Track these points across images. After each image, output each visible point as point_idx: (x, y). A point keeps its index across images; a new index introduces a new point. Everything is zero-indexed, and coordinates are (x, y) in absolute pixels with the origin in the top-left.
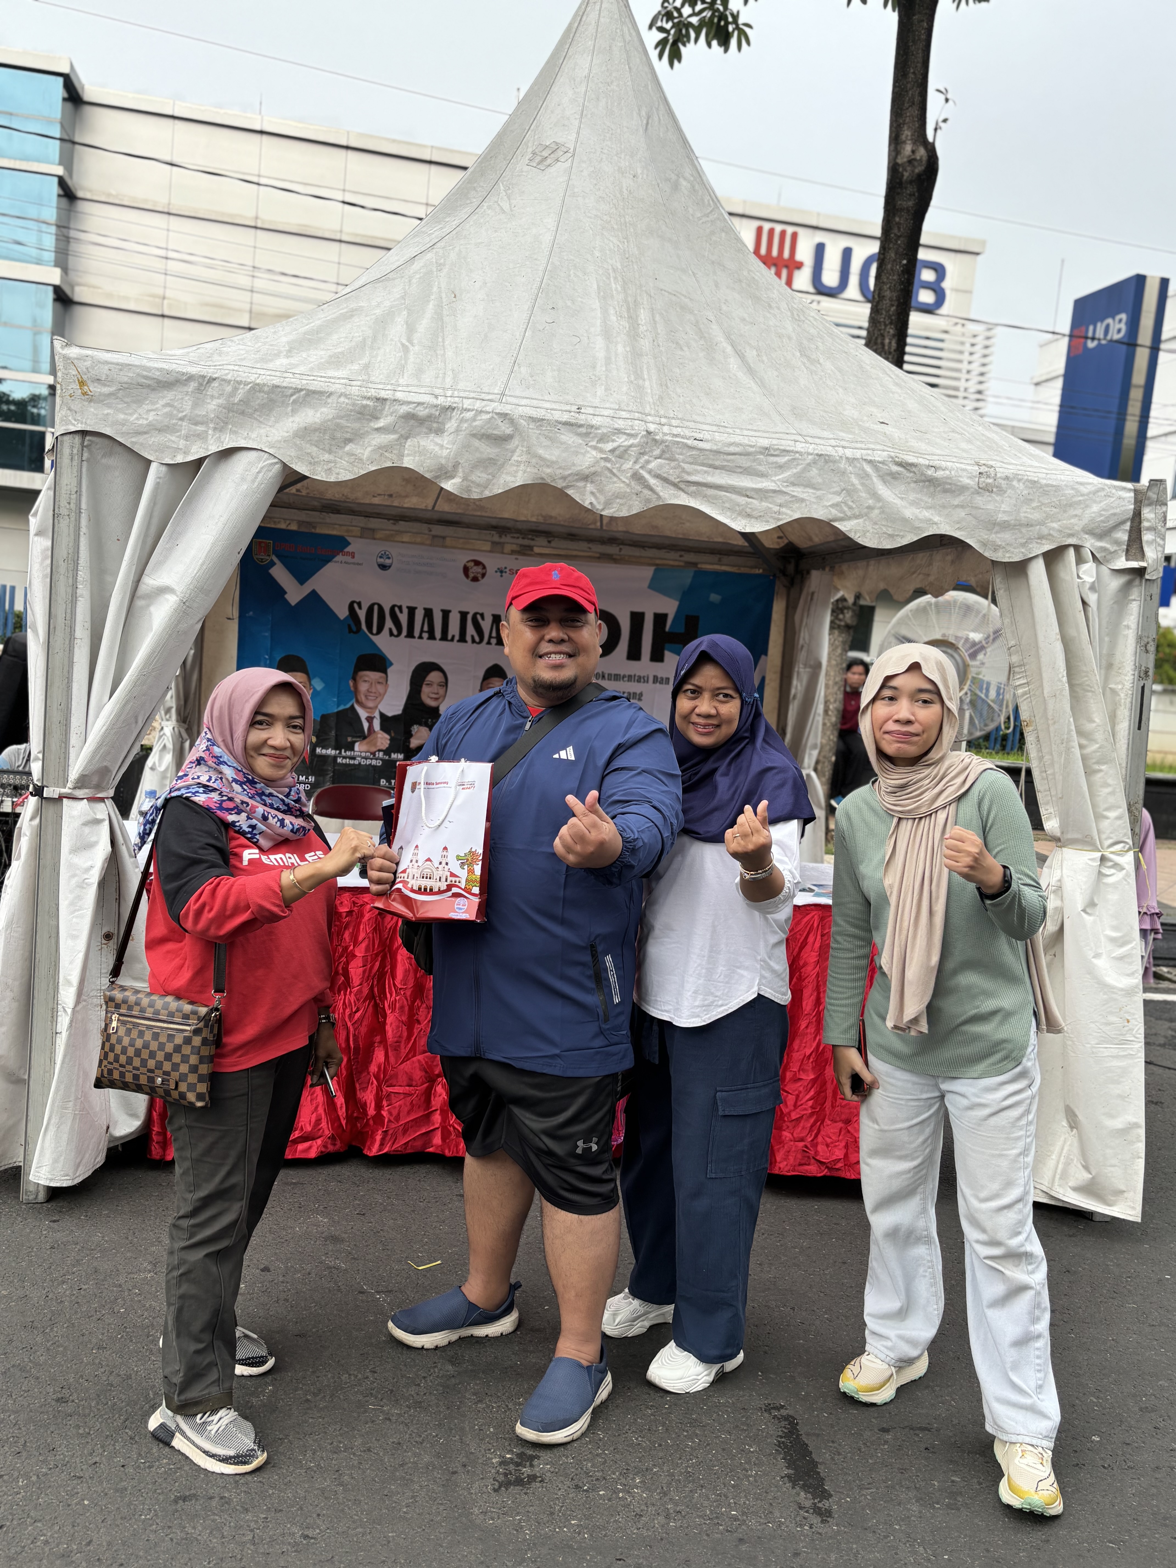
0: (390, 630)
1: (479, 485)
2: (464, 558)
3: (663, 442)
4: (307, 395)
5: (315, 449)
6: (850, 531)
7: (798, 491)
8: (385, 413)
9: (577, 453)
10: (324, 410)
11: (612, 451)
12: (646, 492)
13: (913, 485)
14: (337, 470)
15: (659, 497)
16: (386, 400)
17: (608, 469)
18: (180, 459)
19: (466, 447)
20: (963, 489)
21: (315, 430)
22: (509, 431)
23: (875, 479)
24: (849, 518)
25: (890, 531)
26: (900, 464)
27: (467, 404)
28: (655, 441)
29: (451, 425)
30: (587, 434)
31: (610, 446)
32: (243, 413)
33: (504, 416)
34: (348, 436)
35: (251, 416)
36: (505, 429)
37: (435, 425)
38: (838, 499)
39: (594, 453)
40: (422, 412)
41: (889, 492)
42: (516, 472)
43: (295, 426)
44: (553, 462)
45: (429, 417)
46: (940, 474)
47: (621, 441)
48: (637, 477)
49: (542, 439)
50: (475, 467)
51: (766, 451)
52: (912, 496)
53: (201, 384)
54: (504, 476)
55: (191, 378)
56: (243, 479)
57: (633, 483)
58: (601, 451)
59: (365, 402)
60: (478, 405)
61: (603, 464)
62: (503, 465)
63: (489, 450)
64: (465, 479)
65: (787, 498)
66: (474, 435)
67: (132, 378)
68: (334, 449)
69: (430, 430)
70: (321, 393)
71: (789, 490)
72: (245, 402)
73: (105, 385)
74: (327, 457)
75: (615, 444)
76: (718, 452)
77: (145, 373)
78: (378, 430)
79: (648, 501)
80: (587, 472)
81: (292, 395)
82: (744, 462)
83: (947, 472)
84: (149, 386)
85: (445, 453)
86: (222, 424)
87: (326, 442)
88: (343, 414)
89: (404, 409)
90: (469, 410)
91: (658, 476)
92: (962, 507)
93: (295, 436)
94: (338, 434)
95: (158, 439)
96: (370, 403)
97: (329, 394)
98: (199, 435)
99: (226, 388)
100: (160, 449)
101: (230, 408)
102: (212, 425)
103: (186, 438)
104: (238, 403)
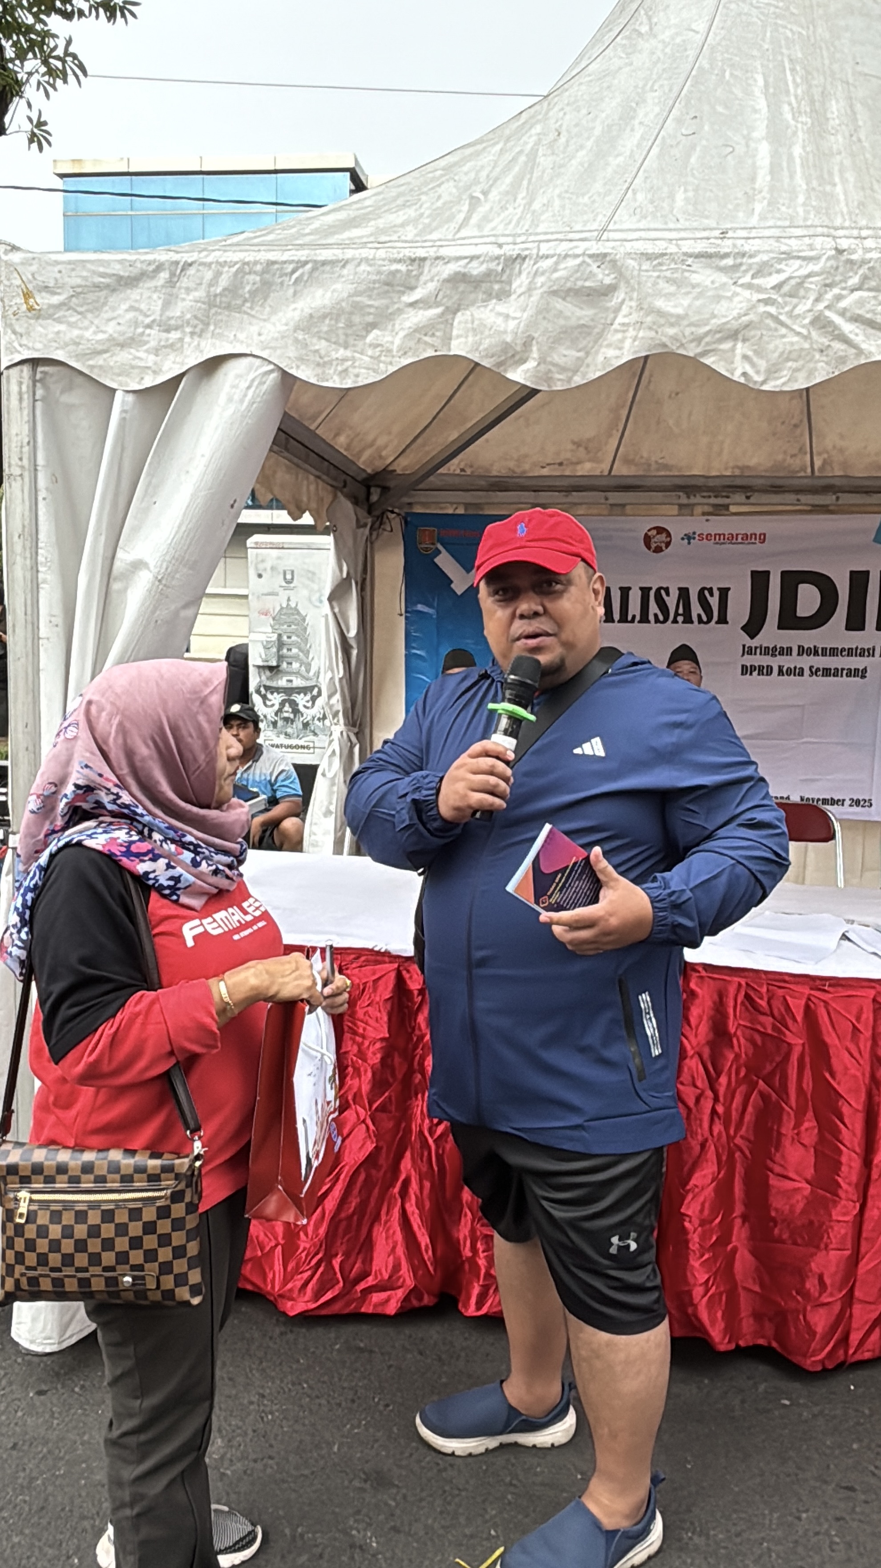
1: (563, 369)
2: (645, 525)
3: (864, 262)
4: (314, 269)
5: (324, 343)
8: (423, 278)
9: (718, 298)
10: (338, 286)
11: (778, 287)
12: (837, 345)
14: (356, 371)
15: (860, 352)
16: (424, 259)
17: (770, 315)
18: (149, 382)
19: (543, 311)
21: (324, 316)
22: (608, 281)
27: (545, 249)
28: (851, 262)
29: (520, 283)
30: (736, 267)
31: (775, 279)
32: (228, 307)
33: (600, 258)
34: (370, 319)
35: (239, 309)
36: (604, 277)
37: (496, 287)
39: (747, 293)
40: (476, 269)
42: (622, 341)
43: (297, 315)
44: (679, 317)
45: (488, 274)
47: (793, 269)
48: (820, 323)
49: (662, 284)
50: (557, 341)
53: (173, 274)
54: (603, 350)
55: (159, 268)
56: (230, 400)
57: (814, 334)
58: (759, 289)
59: (395, 267)
60: (562, 248)
61: (762, 308)
62: (600, 335)
63: (579, 313)
64: (542, 361)
66: (554, 293)
67: (85, 278)
68: (351, 341)
69: (489, 296)
70: (332, 263)
72: (233, 290)
73: (54, 293)
74: (341, 353)
75: (782, 277)
77: (101, 269)
78: (412, 305)
79: (843, 360)
80: (735, 325)
81: (293, 271)
84: (108, 286)
85: (512, 325)
86: (201, 326)
87: (340, 332)
88: (362, 287)
89: (453, 268)
90: (547, 257)
91: (856, 319)
93: (297, 328)
94: (356, 319)
95: (123, 356)
96: (402, 267)
97: (345, 263)
98: (171, 346)
99: (209, 275)
100: (125, 371)
101: (211, 302)
102: (188, 330)
103: (156, 351)
104: (221, 294)
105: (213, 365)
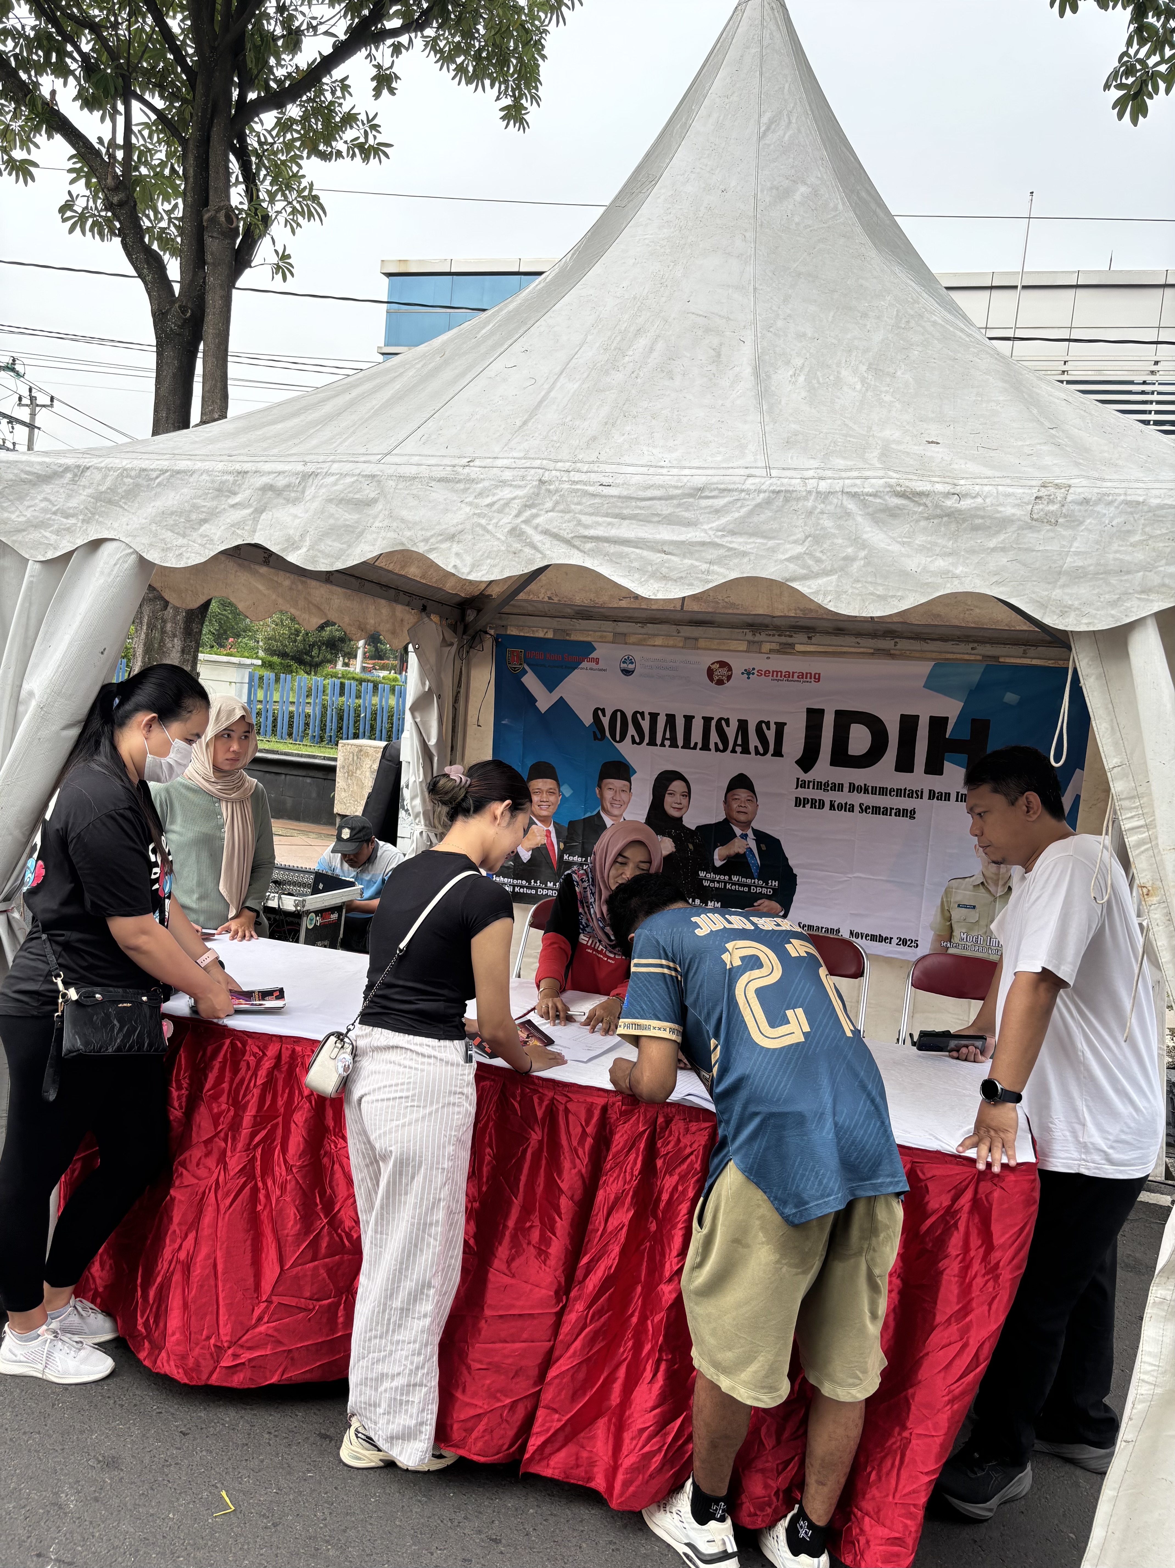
0: (633, 737)
2: (711, 658)
3: (558, 491)
4: (172, 476)
5: (169, 533)
6: (817, 593)
7: (738, 542)
8: (244, 487)
9: (447, 511)
10: (185, 490)
11: (490, 505)
12: (527, 550)
13: (923, 523)
14: (188, 555)
15: (543, 556)
16: (246, 472)
17: (481, 526)
18: (50, 555)
19: (319, 513)
20: (1004, 523)
21: (172, 513)
22: (372, 495)
23: (859, 519)
24: (817, 576)
25: (880, 591)
26: (902, 495)
27: (332, 468)
28: (548, 490)
29: (310, 493)
30: (466, 490)
31: (489, 500)
32: (110, 502)
33: (371, 477)
34: (202, 516)
35: (116, 504)
36: (370, 492)
37: (293, 495)
38: (800, 549)
39: (468, 509)
40: (281, 482)
41: (882, 536)
42: (377, 539)
43: (154, 511)
44: (415, 523)
45: (289, 485)
46: (966, 504)
47: (504, 493)
49: (411, 500)
51: (698, 492)
52: (920, 539)
53: (75, 475)
55: (67, 469)
56: (102, 573)
57: (511, 541)
58: (477, 506)
59: (225, 478)
60: (346, 468)
61: (475, 520)
62: (361, 533)
63: (346, 516)
64: (312, 548)
65: (722, 552)
66: (332, 501)
67: (16, 475)
68: (188, 532)
69: (288, 501)
70: (185, 472)
71: (726, 541)
72: (112, 490)
74: (181, 541)
75: (495, 498)
76: (629, 498)
77: (27, 469)
78: (233, 506)
79: (530, 561)
80: (453, 530)
81: (157, 477)
82: (665, 508)
83: (979, 500)
84: (30, 481)
85: (296, 522)
86: (90, 516)
87: (181, 525)
88: (200, 492)
89: (265, 480)
90: (333, 474)
91: (545, 532)
92: (1003, 549)
93: (153, 521)
94: (194, 516)
95: (34, 535)
96: (230, 478)
97: (192, 473)
98: (68, 530)
99: (98, 476)
100: (36, 545)
101: (98, 497)
102: (81, 517)
103: (57, 532)
104: (105, 492)
105: (96, 545)
